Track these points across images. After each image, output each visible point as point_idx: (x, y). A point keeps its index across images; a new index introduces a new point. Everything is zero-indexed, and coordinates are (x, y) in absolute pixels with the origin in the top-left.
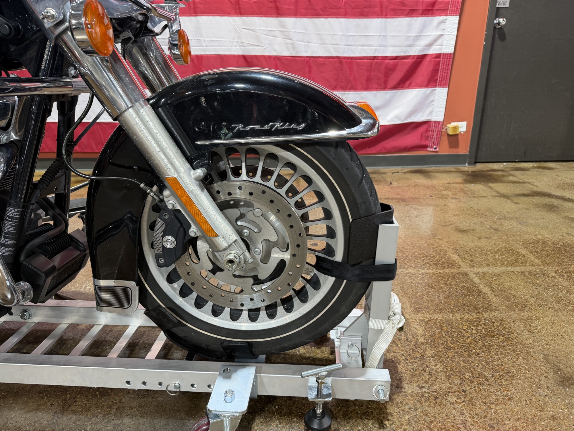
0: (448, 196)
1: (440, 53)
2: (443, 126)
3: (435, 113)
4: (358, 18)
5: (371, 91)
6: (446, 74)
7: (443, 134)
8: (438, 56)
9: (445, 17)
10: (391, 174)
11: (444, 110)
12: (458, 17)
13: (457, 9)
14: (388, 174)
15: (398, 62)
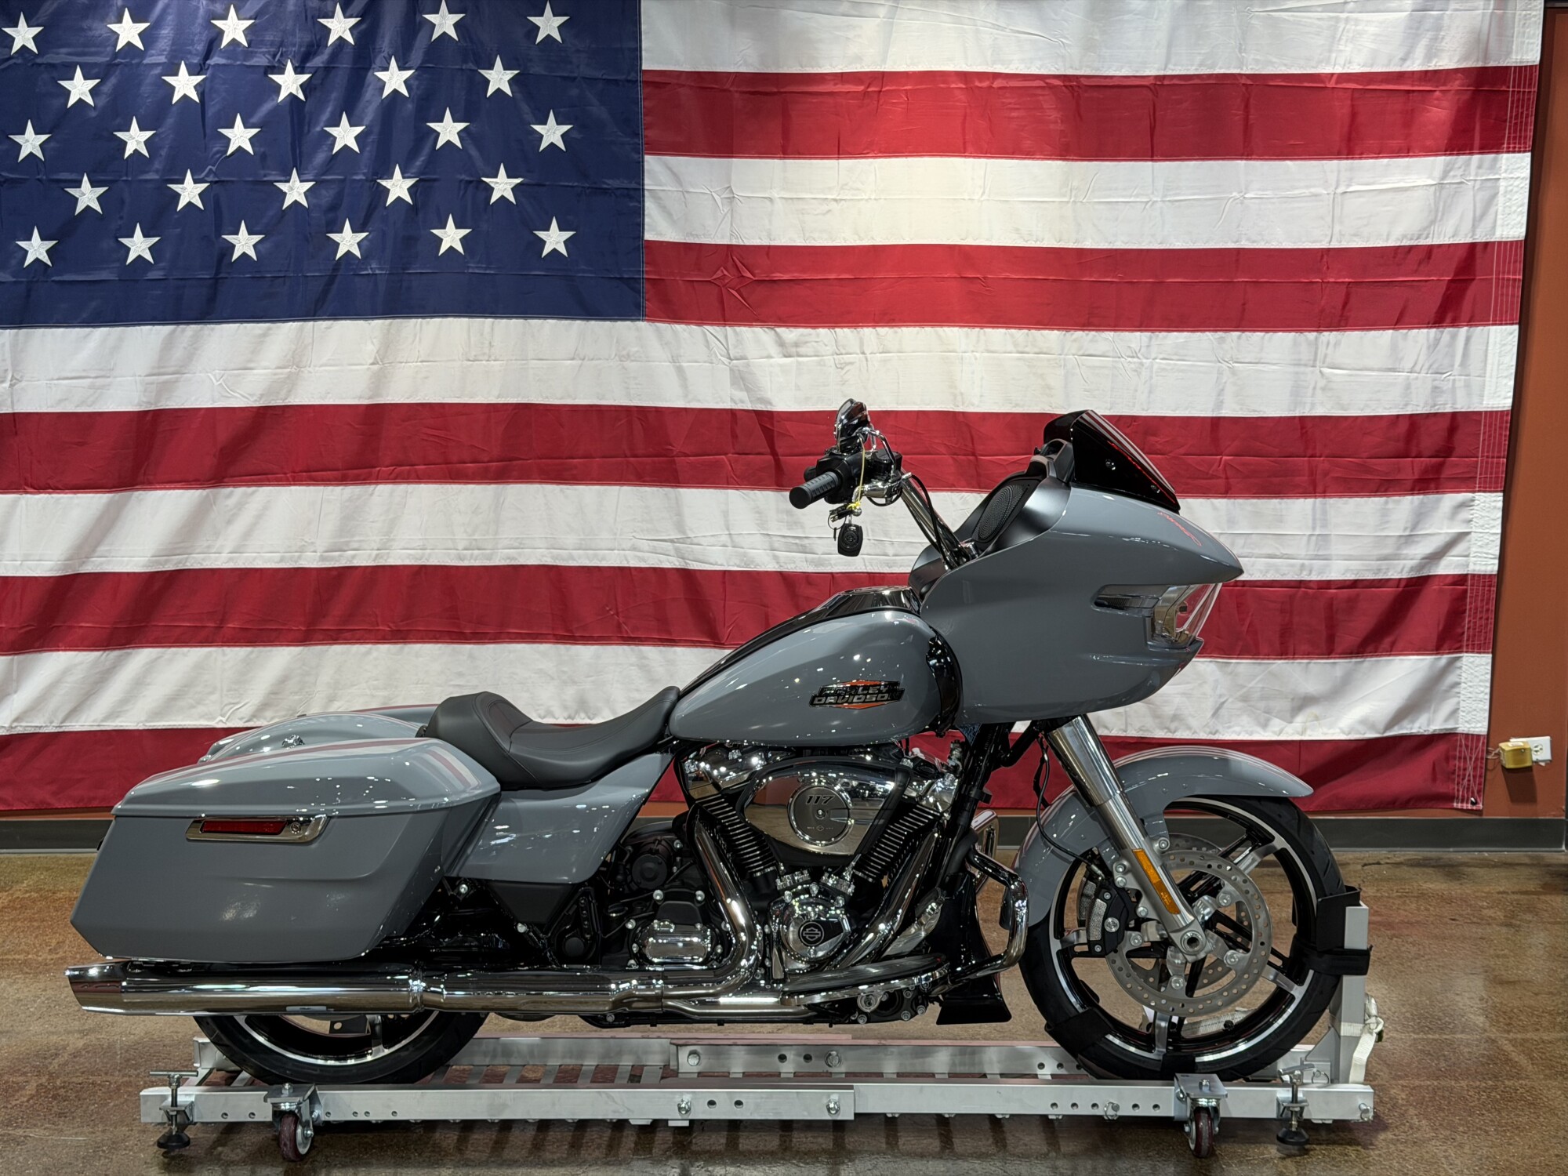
0: (1495, 919)
1: (1465, 573)
2: (1487, 746)
3: (1462, 714)
4: (1258, 498)
5: (1293, 658)
6: (1483, 622)
7: (1490, 767)
8: (1461, 579)
9: (1470, 495)
10: (1359, 867)
11: (1487, 707)
12: (1501, 494)
13: (1497, 478)
14: (1351, 867)
15: (1358, 595)
